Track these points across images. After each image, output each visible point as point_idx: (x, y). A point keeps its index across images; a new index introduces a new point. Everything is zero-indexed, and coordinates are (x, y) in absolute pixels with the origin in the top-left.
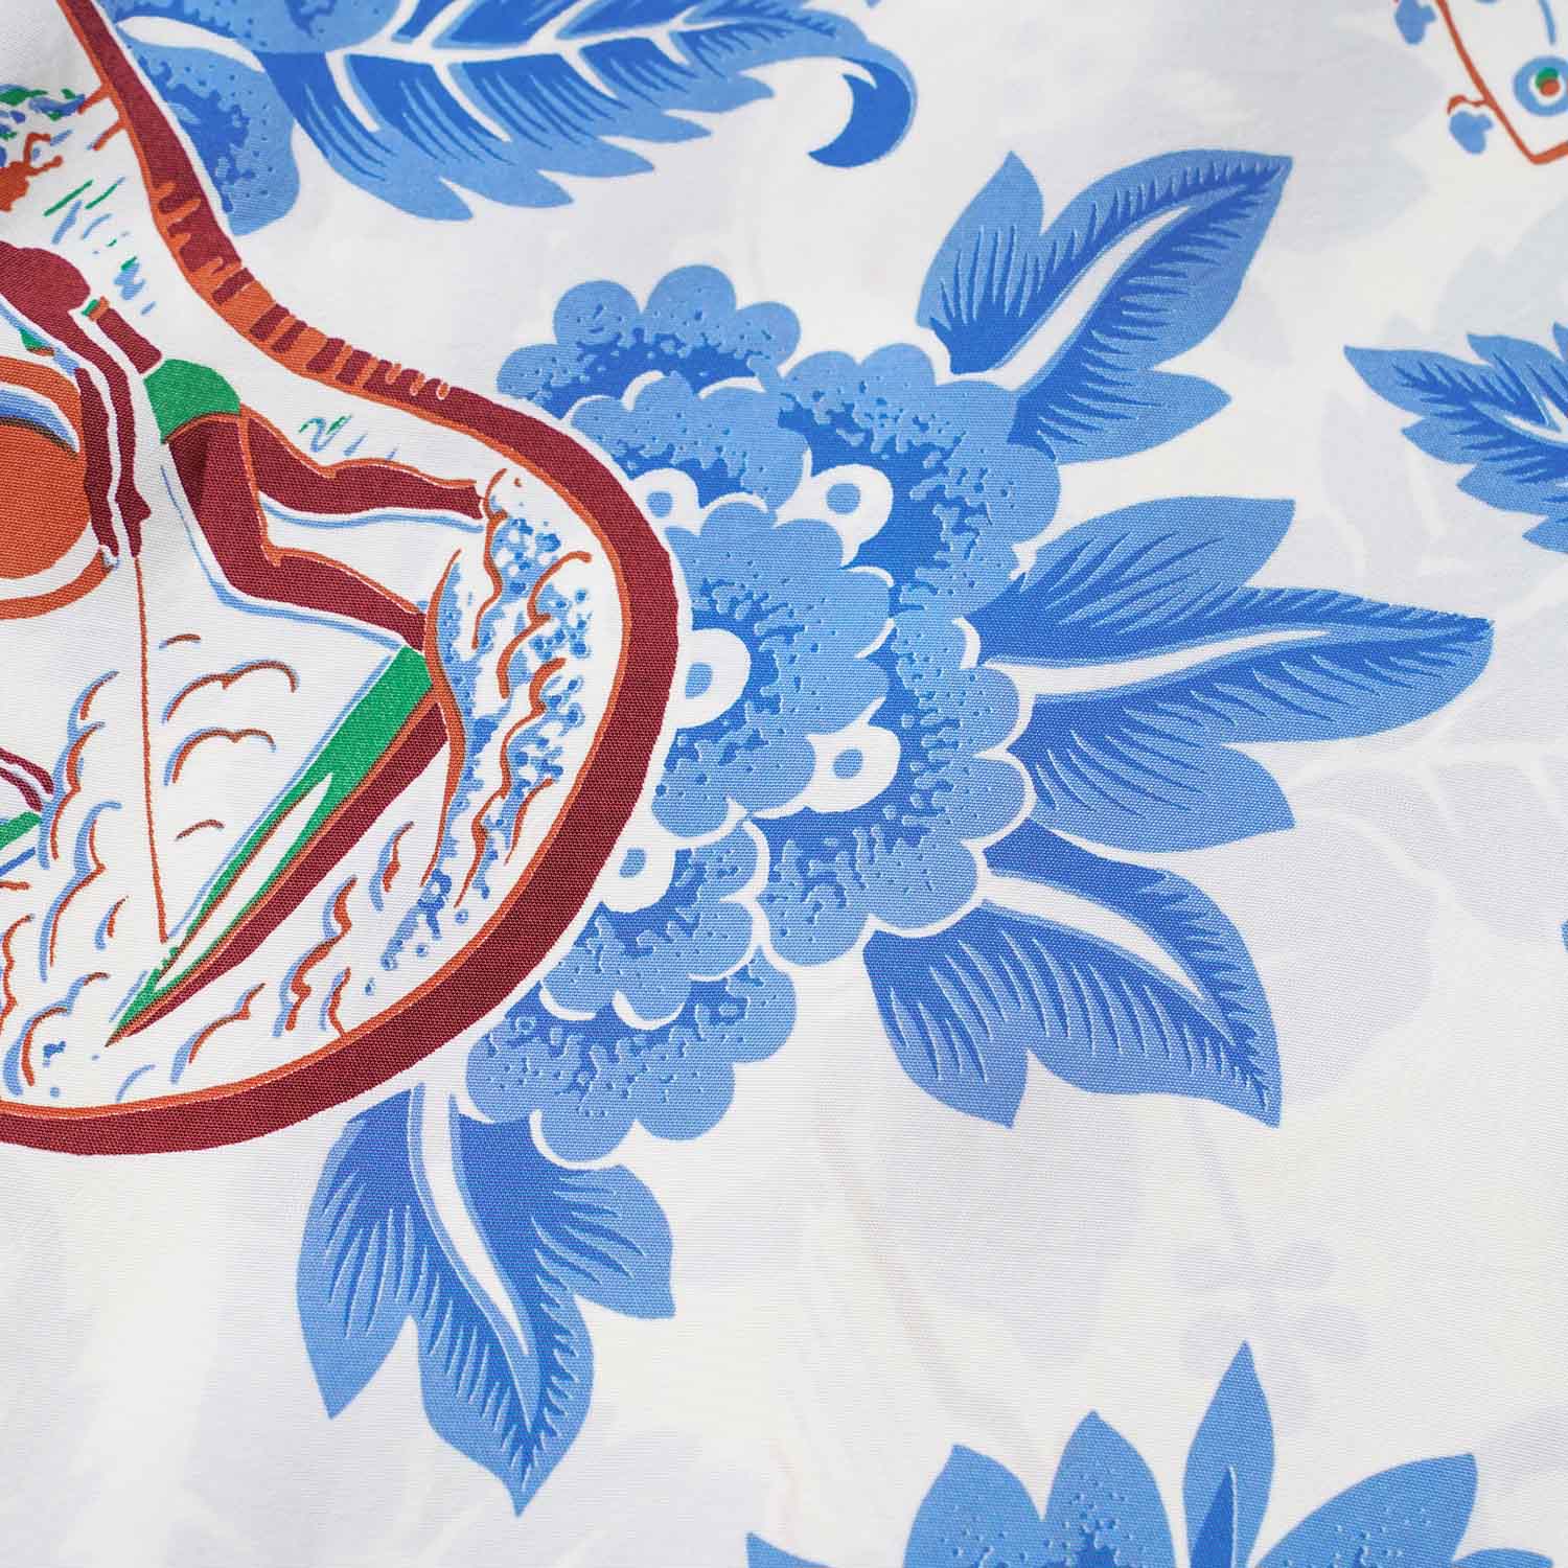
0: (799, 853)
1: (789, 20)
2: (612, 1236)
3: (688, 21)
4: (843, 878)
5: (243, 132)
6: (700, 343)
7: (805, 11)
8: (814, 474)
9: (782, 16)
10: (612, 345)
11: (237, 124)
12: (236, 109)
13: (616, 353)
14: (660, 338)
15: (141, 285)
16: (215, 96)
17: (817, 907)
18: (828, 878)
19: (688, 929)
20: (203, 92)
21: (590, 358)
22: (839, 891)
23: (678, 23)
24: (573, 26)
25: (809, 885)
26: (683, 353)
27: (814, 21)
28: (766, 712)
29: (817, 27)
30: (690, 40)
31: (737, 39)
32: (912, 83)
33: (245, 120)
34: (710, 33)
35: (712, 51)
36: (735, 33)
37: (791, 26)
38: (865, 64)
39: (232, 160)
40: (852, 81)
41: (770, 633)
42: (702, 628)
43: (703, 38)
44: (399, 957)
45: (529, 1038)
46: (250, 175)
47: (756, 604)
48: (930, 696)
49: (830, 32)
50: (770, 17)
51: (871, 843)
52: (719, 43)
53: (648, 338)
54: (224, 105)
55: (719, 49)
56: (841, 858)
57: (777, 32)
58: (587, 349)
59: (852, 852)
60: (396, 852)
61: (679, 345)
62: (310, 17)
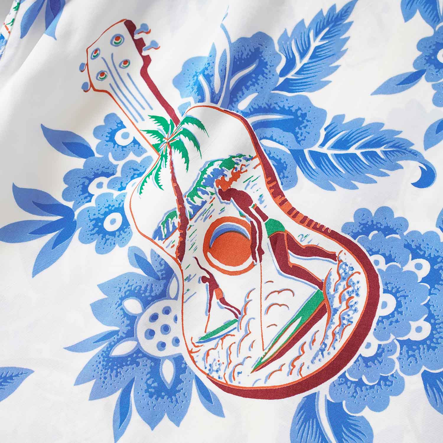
0: (407, 349)
1: (407, 150)
2: (360, 432)
3: (384, 148)
4: (417, 356)
5: (286, 168)
6: (386, 225)
7: (411, 149)
8: (412, 260)
9: (405, 149)
10: (367, 224)
11: (285, 166)
12: (285, 162)
13: (367, 226)
14: (378, 223)
15: (264, 200)
16: (280, 159)
17: (411, 362)
18: (414, 356)
19: (380, 363)
20: (278, 158)
21: (362, 226)
22: (416, 359)
23: (382, 148)
24: (359, 147)
25: (409, 357)
26: (382, 227)
27: (412, 152)
28: (400, 314)
29: (413, 153)
30: (385, 153)
31: (395, 154)
32: (435, 171)
33: (287, 165)
34: (390, 151)
35: (390, 155)
36: (395, 152)
37: (407, 152)
38: (424, 165)
39: (284, 174)
40: (421, 168)
41: (401, 296)
42: (385, 293)
43: (388, 152)
44: (315, 361)
45: (343, 384)
46: (287, 177)
47: (398, 289)
48: (438, 316)
49: (416, 155)
50: (403, 149)
51: (424, 349)
52: (391, 154)
53: (375, 223)
54: (282, 161)
55: (391, 155)
56: (417, 351)
57: (404, 153)
58: (361, 224)
59: (420, 350)
60: (315, 337)
61: (381, 225)
62: (300, 141)
